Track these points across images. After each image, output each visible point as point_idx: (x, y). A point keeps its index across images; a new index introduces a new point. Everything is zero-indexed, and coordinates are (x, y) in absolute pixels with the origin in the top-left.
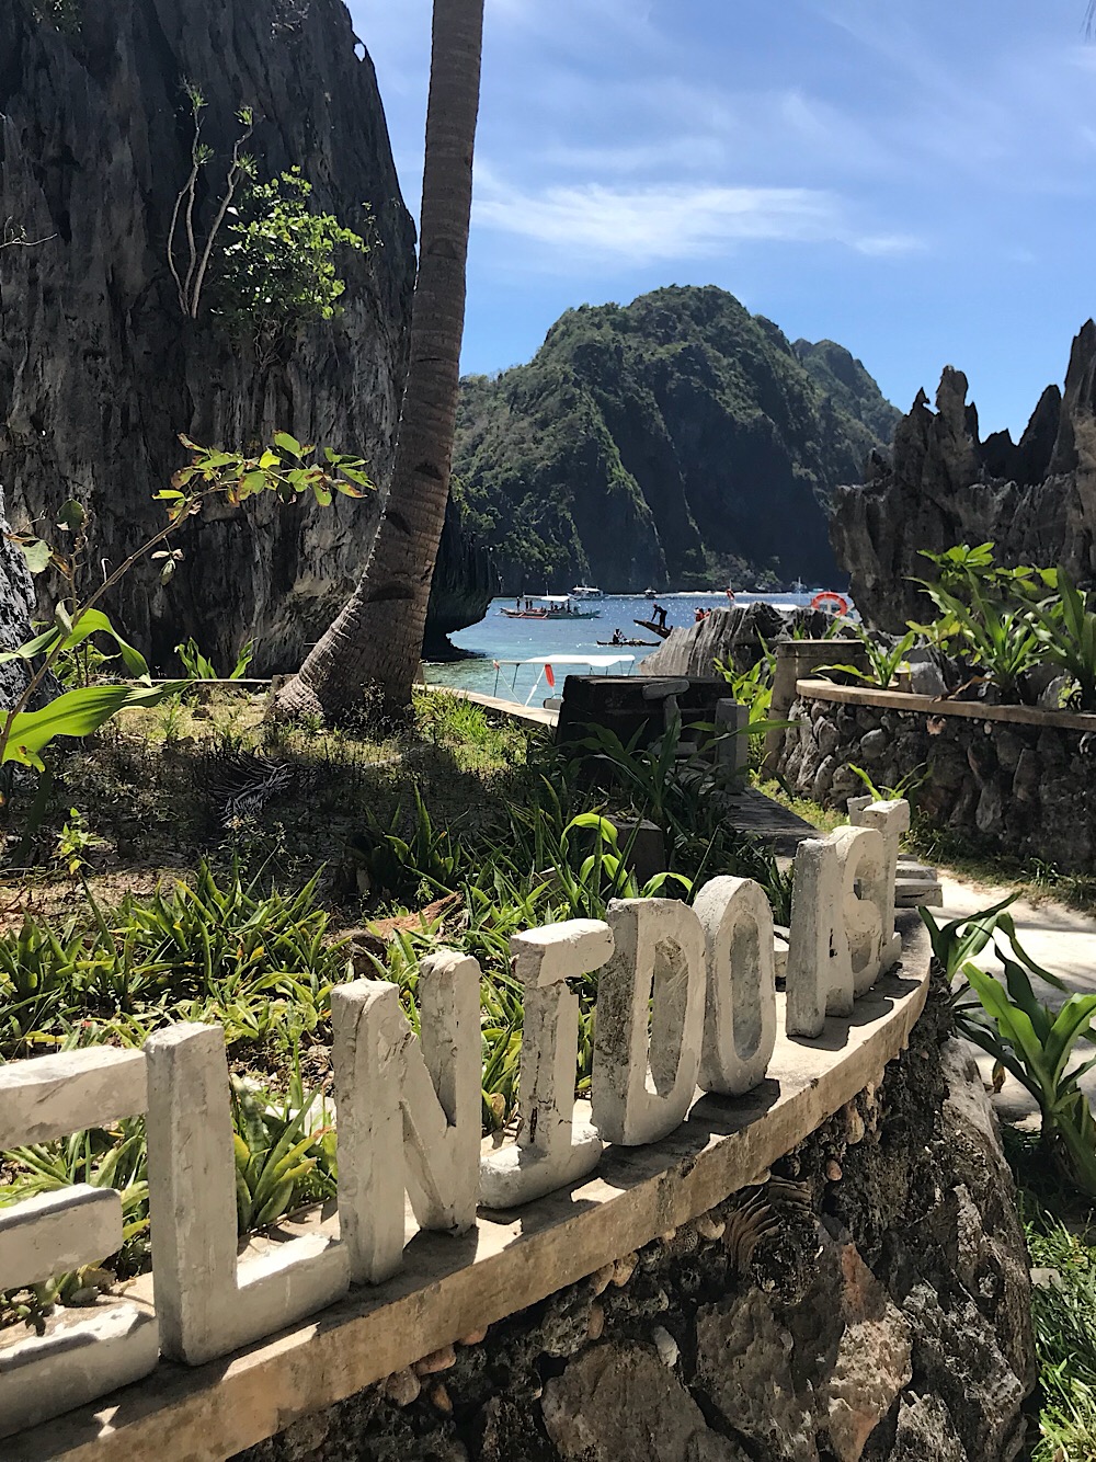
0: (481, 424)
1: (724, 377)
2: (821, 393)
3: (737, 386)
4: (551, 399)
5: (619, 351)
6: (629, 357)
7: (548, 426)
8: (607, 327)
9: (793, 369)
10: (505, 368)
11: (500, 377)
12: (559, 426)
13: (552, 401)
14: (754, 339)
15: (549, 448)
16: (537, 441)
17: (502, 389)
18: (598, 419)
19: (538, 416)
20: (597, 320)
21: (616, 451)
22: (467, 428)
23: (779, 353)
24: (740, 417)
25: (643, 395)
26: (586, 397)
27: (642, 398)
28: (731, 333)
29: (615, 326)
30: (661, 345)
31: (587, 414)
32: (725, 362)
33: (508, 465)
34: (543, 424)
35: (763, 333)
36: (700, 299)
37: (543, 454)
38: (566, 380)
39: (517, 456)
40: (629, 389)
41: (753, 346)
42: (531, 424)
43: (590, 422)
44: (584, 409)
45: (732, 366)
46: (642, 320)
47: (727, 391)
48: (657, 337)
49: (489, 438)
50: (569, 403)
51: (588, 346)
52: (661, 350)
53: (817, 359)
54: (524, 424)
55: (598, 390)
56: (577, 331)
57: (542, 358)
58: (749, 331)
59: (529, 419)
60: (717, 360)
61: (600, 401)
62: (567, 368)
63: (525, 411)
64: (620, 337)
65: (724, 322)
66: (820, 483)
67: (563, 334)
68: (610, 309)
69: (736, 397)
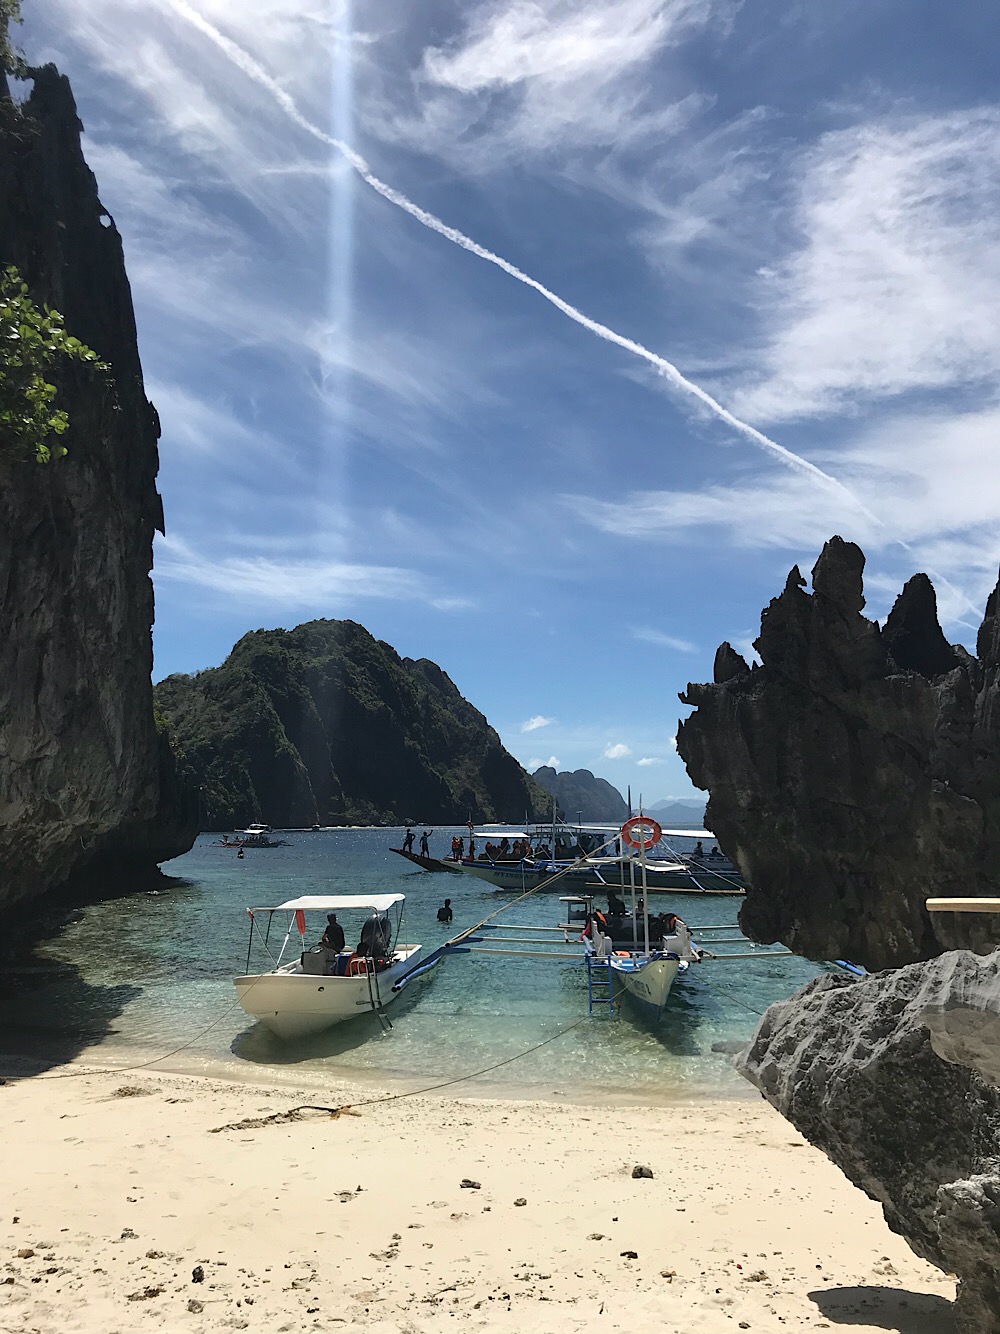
0: (182, 708)
1: (358, 679)
2: (421, 692)
3: (367, 686)
4: (235, 692)
5: (285, 660)
6: (292, 664)
7: (232, 710)
8: (276, 645)
9: (404, 676)
10: (202, 670)
11: (199, 674)
12: (242, 709)
13: (237, 693)
14: (378, 655)
15: (233, 725)
16: (225, 720)
17: (199, 684)
18: (269, 706)
19: (225, 702)
20: (269, 639)
21: (282, 728)
22: (173, 710)
23: (394, 666)
24: (369, 706)
25: (302, 689)
26: (261, 690)
27: (301, 692)
28: (362, 650)
29: (282, 644)
30: (315, 657)
31: (261, 701)
32: (358, 670)
33: (202, 737)
34: (229, 708)
35: (383, 651)
36: (341, 629)
37: (229, 729)
38: (247, 678)
39: (209, 730)
40: (292, 685)
41: (377, 660)
42: (220, 708)
43: (263, 707)
44: (259, 698)
45: (363, 673)
46: (301, 641)
47: (360, 688)
48: (312, 652)
49: (189, 717)
50: (249, 694)
51: (263, 656)
52: (314, 660)
53: (418, 670)
54: (214, 708)
55: (269, 686)
56: (256, 647)
57: (230, 662)
58: (375, 650)
59: (218, 705)
60: (354, 668)
61: (271, 693)
62: (248, 670)
63: (216, 699)
64: (286, 651)
65: (357, 644)
66: (423, 752)
67: (245, 648)
68: (279, 632)
69: (365, 691)
